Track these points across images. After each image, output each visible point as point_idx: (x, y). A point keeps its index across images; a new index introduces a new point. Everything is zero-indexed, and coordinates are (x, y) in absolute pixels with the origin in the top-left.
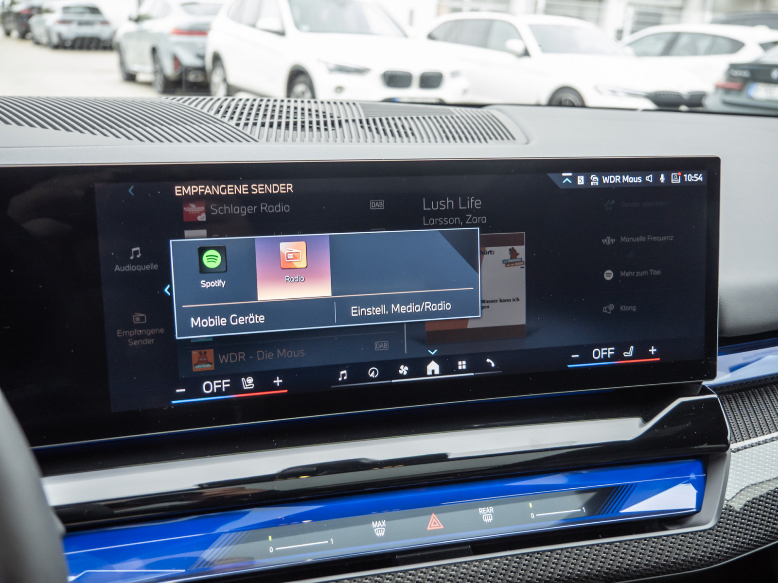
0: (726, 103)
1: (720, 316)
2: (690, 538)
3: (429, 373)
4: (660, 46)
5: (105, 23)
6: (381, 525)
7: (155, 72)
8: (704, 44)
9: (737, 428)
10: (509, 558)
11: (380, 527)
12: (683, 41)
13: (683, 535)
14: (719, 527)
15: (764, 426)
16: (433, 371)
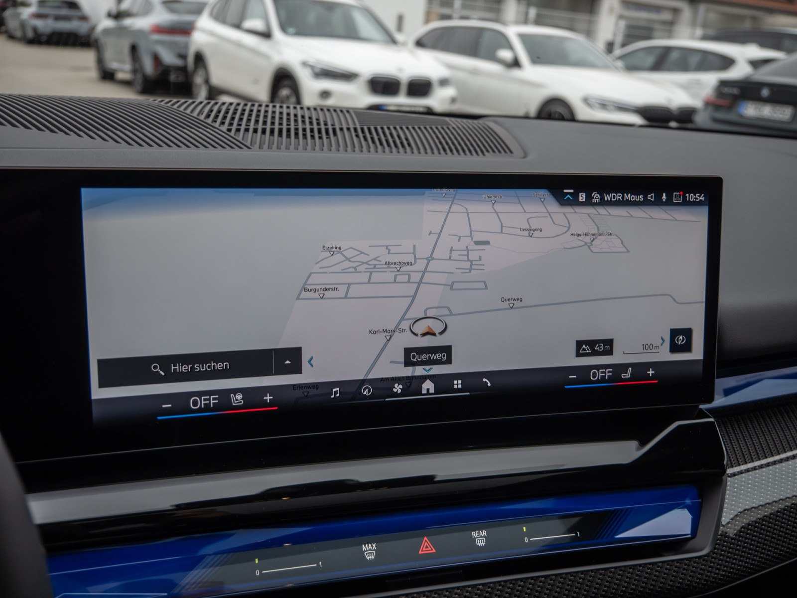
0: (715, 120)
1: (719, 338)
2: (686, 565)
3: (424, 391)
4: (650, 60)
5: (84, 18)
6: (371, 548)
7: (134, 71)
8: (694, 60)
9: (733, 452)
10: (502, 583)
11: (370, 550)
12: (674, 55)
13: (678, 561)
14: (714, 553)
15: (760, 451)
16: (428, 390)
